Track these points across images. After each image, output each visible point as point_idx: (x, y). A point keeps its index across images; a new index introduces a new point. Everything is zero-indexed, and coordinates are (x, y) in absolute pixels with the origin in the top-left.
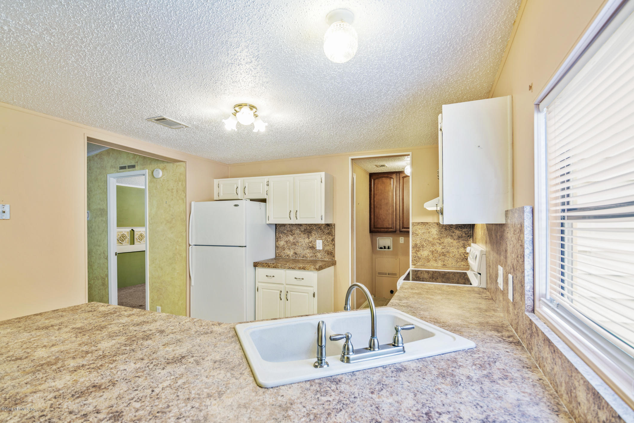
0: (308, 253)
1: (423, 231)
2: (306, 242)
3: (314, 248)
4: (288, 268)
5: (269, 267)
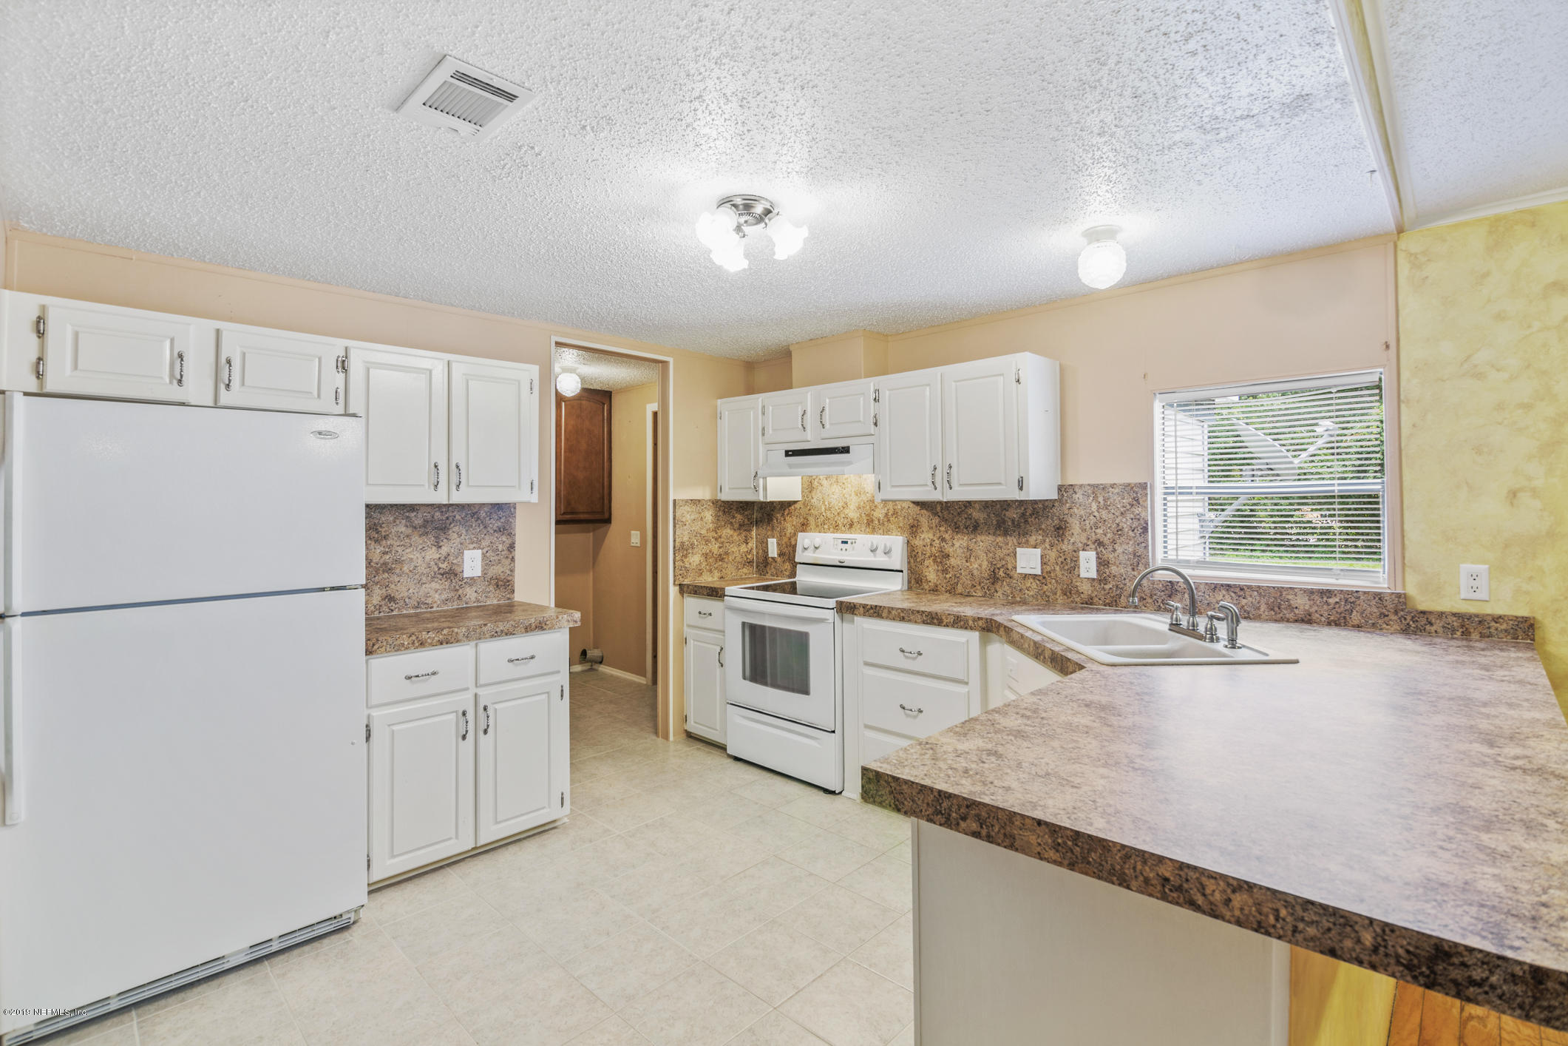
0: (435, 592)
1: (693, 517)
2: (428, 558)
3: (456, 575)
4: (492, 636)
5: (422, 644)
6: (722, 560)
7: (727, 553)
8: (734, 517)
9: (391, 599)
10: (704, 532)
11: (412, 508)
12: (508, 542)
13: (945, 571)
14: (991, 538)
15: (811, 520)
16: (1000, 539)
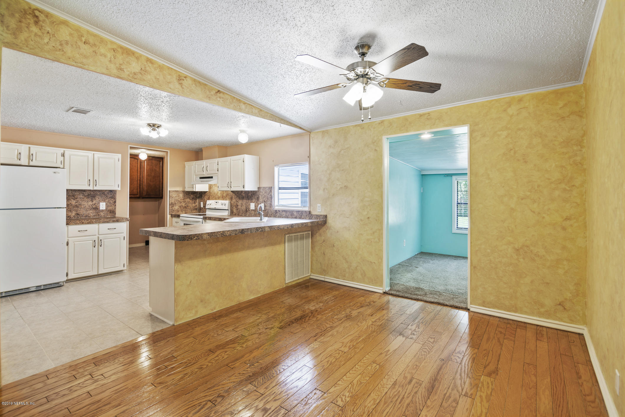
1: (176, 196)
2: (89, 204)
3: (97, 209)
4: (103, 222)
5: (83, 223)
6: (186, 208)
7: (188, 206)
8: (190, 196)
9: (78, 214)
10: (179, 200)
11: (84, 191)
12: (114, 200)
13: (237, 210)
14: (246, 201)
15: (211, 197)
16: (247, 201)
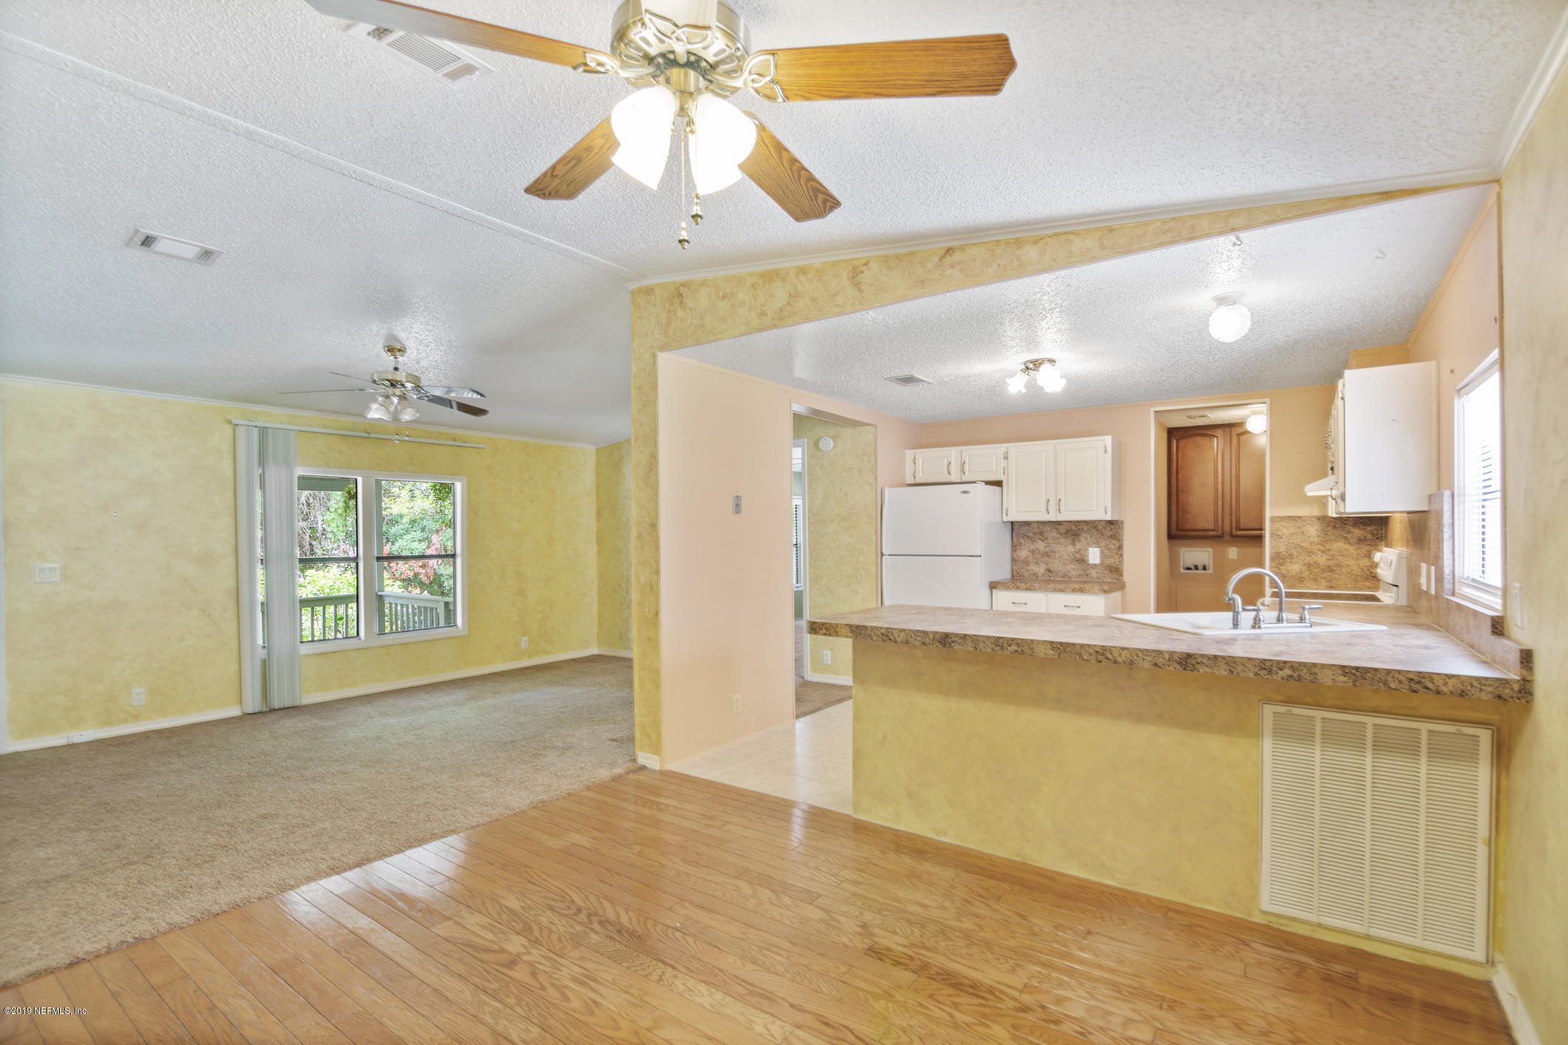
0: (1073, 569)
1: (1291, 531)
2: (1068, 551)
3: (1085, 562)
4: (1053, 591)
5: (1018, 588)
9: (1050, 571)
12: (1118, 544)
